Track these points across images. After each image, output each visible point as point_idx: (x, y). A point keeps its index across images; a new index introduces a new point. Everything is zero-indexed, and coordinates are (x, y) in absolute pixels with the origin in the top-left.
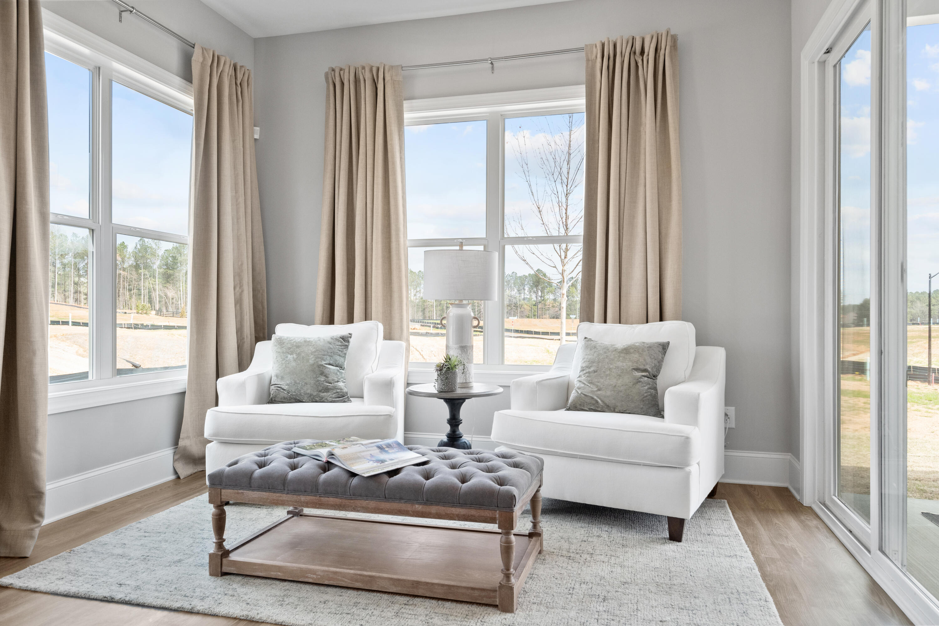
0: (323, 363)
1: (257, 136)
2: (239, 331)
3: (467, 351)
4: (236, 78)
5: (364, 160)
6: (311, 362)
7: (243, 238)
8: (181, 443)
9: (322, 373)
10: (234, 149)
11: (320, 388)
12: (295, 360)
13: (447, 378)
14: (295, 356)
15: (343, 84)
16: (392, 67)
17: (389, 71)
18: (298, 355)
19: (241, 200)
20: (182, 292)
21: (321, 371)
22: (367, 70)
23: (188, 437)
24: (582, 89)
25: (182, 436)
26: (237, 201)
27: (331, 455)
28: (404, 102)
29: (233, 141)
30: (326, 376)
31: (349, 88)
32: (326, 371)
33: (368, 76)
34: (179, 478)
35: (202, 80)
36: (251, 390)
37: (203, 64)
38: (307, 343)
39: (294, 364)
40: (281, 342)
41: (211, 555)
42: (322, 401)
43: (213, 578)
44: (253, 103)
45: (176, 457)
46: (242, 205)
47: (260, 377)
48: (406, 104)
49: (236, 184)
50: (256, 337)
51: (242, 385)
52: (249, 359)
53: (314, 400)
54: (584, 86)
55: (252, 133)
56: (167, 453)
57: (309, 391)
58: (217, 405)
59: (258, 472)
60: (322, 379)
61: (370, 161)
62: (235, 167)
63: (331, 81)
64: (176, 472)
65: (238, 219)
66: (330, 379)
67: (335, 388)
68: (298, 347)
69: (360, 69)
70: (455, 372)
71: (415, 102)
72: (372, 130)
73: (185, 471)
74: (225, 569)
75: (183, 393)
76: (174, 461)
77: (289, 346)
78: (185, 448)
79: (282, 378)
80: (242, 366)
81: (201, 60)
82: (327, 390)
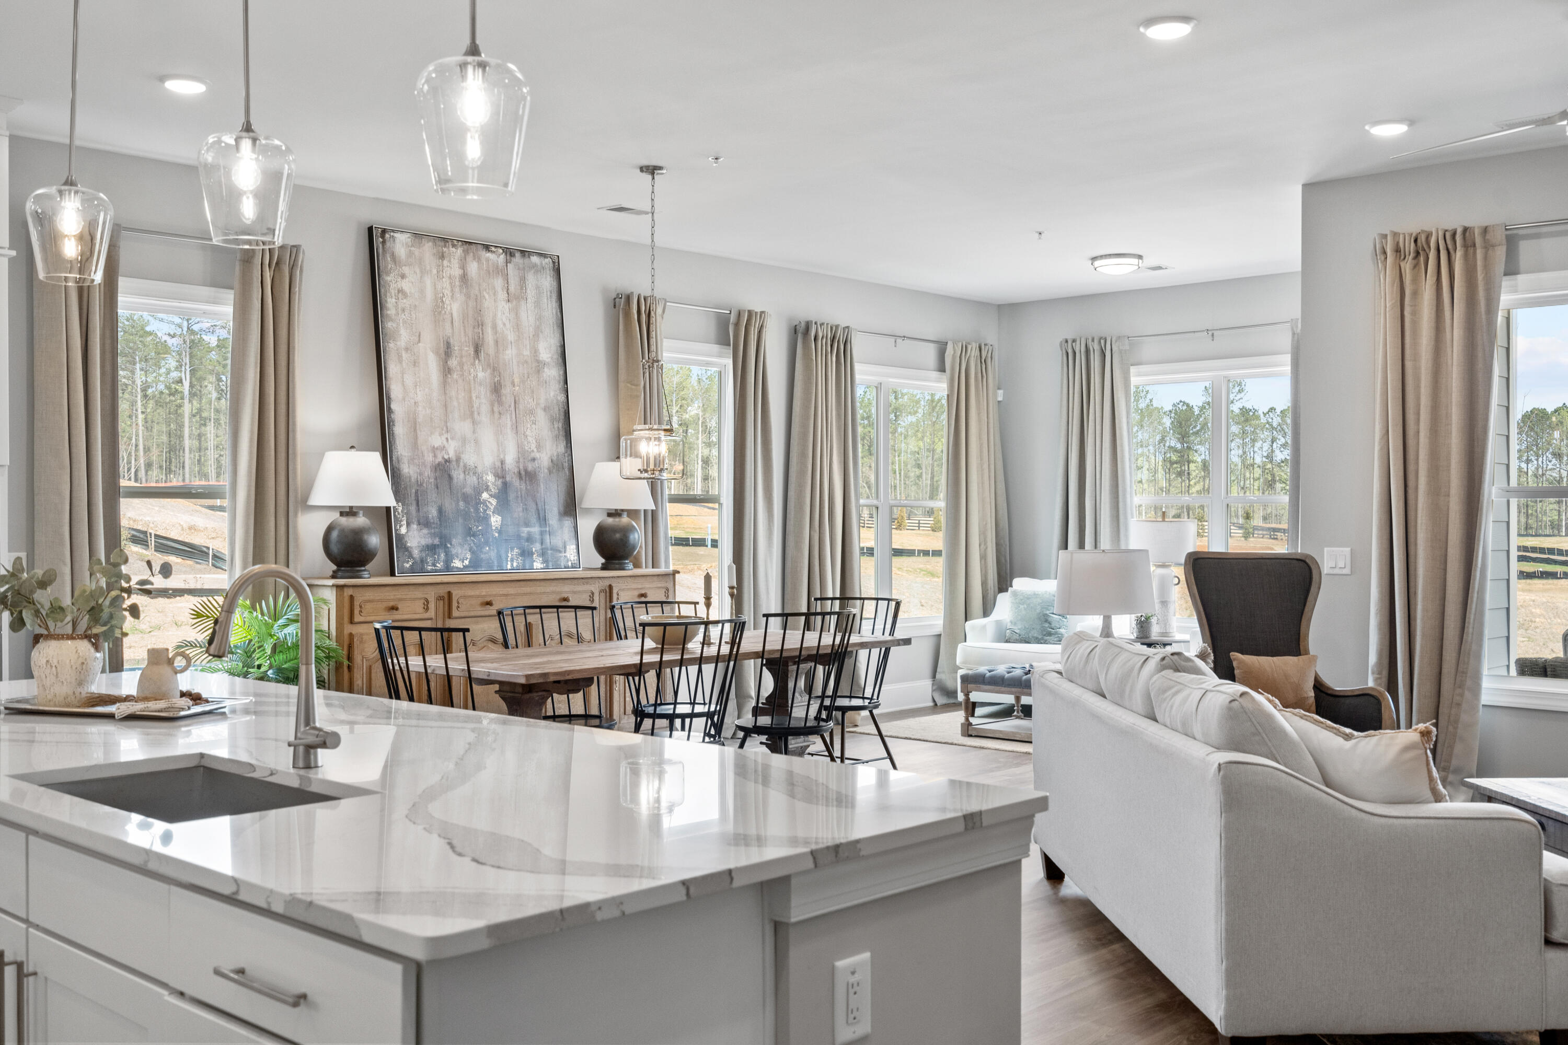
0: (1048, 612)
1: (1000, 399)
2: (984, 583)
3: (1167, 605)
4: (981, 357)
5: (1093, 427)
6: (1038, 611)
7: (988, 500)
8: (938, 676)
9: (1046, 621)
10: (979, 420)
11: (1045, 633)
12: (1025, 609)
13: (1142, 627)
14: (1025, 606)
15: (1074, 353)
16: (1119, 338)
17: (1116, 341)
18: (1029, 604)
19: (986, 466)
20: (898, 475)
21: (1045, 619)
22: (1096, 341)
23: (943, 672)
24: (1288, 358)
25: (938, 670)
26: (982, 467)
27: (1031, 666)
28: (1131, 367)
29: (979, 414)
30: (1050, 623)
31: (1081, 358)
32: (1050, 619)
33: (1096, 347)
34: (936, 705)
35: (953, 369)
36: (991, 631)
37: (954, 357)
38: (1036, 595)
39: (1024, 612)
40: (1015, 594)
41: (962, 724)
42: (1045, 642)
43: (963, 738)
44: (997, 369)
45: (934, 688)
46: (986, 471)
47: (998, 623)
48: (1133, 370)
49: (981, 451)
50: (999, 588)
51: (984, 627)
52: (992, 606)
53: (1038, 641)
54: (1290, 355)
55: (995, 395)
56: (927, 684)
57: (1035, 635)
58: (965, 641)
59: (988, 674)
60: (1047, 625)
61: (1098, 427)
62: (980, 438)
63: (1064, 352)
64: (934, 701)
65: (983, 483)
66: (1053, 625)
67: (1056, 633)
68: (1028, 599)
69: (1090, 340)
70: (1150, 622)
71: (1143, 368)
72: (1101, 398)
73: (941, 700)
74: (970, 733)
75: (940, 635)
76: (933, 691)
77: (1022, 597)
78: (941, 681)
79: (1015, 624)
80: (986, 612)
81: (952, 353)
82: (1050, 634)
